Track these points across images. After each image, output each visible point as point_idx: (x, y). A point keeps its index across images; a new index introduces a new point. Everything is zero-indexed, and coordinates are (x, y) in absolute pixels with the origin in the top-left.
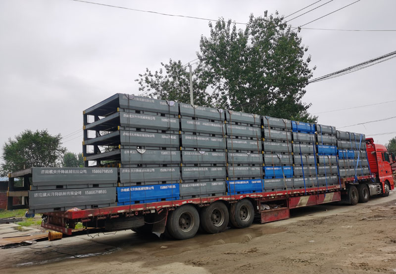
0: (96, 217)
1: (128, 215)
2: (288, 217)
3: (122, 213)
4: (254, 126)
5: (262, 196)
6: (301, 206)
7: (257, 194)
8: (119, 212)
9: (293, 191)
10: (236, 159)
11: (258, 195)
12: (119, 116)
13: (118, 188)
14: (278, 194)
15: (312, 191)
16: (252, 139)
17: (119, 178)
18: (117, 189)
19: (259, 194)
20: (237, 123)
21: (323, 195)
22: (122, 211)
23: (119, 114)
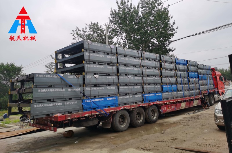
0: (72, 119)
1: (90, 117)
3: (87, 116)
4: (156, 61)
5: (162, 103)
6: (182, 109)
7: (160, 102)
8: (85, 115)
9: (178, 100)
10: (148, 81)
12: (84, 54)
14: (170, 102)
15: (187, 99)
16: (155, 68)
17: (84, 93)
18: (83, 101)
19: (161, 102)
20: (147, 59)
21: (192, 101)
22: (87, 115)
23: (84, 53)
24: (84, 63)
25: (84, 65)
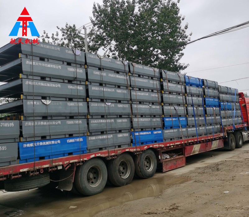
1: (31, 174)
2: (184, 165)
3: (25, 172)
4: (154, 79)
5: (163, 146)
6: (194, 154)
7: (159, 144)
8: (21, 170)
10: (140, 110)
12: (21, 63)
13: (20, 144)
14: (176, 144)
16: (152, 91)
17: (21, 132)
18: (18, 145)
19: (161, 144)
20: (139, 76)
21: (211, 143)
22: (25, 170)
23: (21, 60)
24: (22, 78)
25: (22, 81)
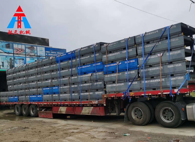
4: (38, 67)
6: (61, 113)
9: (53, 103)
11: (35, 103)
15: (66, 104)
16: (38, 74)
21: (80, 108)
